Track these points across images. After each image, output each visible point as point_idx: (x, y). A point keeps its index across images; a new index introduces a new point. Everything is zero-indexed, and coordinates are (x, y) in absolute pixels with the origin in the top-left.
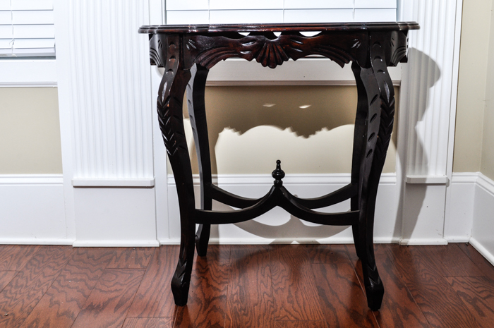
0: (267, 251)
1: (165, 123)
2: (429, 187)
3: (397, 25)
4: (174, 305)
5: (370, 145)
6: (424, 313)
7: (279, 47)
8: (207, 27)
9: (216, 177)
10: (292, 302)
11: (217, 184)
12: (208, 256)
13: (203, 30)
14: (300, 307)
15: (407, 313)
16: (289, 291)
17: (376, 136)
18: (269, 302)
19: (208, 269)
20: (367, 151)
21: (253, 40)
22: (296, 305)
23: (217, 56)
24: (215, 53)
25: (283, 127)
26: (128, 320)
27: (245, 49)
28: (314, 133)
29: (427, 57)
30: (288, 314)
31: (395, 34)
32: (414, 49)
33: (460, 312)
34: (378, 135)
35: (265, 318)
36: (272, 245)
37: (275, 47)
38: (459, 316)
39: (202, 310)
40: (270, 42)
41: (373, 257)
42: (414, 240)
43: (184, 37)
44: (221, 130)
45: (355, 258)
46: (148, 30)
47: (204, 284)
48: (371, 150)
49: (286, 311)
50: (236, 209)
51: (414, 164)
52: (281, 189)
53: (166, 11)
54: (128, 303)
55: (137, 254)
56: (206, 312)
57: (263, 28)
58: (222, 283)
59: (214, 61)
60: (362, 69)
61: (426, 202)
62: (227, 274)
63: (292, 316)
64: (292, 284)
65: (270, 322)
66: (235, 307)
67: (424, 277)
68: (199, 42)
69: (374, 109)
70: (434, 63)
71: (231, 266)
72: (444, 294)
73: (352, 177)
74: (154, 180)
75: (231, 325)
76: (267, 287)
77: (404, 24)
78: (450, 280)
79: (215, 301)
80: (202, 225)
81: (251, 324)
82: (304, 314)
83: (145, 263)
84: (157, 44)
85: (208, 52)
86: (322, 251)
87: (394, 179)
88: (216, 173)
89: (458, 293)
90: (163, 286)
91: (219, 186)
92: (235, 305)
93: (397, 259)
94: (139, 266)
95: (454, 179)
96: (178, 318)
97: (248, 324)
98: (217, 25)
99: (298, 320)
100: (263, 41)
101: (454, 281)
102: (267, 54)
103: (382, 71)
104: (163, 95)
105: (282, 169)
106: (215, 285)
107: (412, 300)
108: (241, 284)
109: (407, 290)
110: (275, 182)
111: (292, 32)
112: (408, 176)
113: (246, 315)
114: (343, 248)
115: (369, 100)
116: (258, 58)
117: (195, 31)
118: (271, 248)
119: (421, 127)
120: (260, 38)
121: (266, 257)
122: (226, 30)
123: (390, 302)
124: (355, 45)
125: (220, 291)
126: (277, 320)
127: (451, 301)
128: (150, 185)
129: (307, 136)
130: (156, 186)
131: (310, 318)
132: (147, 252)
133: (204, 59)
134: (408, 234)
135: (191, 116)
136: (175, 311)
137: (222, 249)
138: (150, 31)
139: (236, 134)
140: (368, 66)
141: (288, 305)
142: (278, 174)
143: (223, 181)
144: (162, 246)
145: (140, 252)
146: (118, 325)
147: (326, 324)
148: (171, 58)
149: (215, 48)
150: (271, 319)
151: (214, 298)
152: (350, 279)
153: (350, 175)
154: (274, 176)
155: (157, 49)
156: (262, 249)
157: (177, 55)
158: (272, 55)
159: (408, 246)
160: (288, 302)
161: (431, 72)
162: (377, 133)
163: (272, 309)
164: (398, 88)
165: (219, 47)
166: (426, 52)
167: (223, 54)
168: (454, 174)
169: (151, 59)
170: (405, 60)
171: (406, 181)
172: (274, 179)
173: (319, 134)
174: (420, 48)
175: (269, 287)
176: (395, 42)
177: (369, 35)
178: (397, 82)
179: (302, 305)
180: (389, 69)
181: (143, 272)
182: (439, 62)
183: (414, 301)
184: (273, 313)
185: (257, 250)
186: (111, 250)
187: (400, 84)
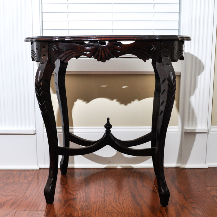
0: (103, 172)
1: (39, 95)
2: (197, 134)
3: (177, 37)
4: (46, 203)
5: (162, 108)
6: (193, 208)
7: (107, 50)
8: (65, 37)
9: (73, 129)
10: (116, 202)
11: (73, 132)
12: (67, 175)
13: (62, 39)
14: (120, 204)
15: (183, 207)
16: (115, 195)
17: (165, 103)
18: (102, 202)
19: (67, 183)
20: (160, 112)
21: (92, 46)
22: (118, 204)
23: (70, 55)
24: (69, 53)
25: (112, 99)
26: (17, 212)
27: (87, 51)
28: (130, 102)
29: (196, 58)
30: (113, 209)
31: (176, 43)
32: (189, 53)
33: (214, 207)
34: (166, 102)
35: (99, 211)
36: (105, 169)
37: (105, 49)
38: (213, 209)
39: (62, 206)
40: (102, 47)
41: (163, 174)
42: (188, 166)
43: (51, 44)
44: (75, 101)
45: (154, 176)
46: (30, 40)
47: (64, 191)
48: (162, 111)
49: (112, 207)
50: (83, 147)
51: (189, 121)
52: (110, 135)
53: (43, 30)
54: (19, 202)
55: (25, 174)
56: (64, 208)
57: (97, 38)
58: (75, 190)
59: (69, 58)
60: (157, 63)
61: (196, 143)
62: (78, 185)
63: (115, 210)
64: (116, 191)
65: (102, 213)
66: (82, 205)
67: (194, 187)
68: (60, 47)
69: (164, 87)
70: (200, 62)
71: (81, 180)
72: (205, 197)
73: (152, 128)
74: (36, 130)
75: (79, 215)
76: (101, 193)
77: (182, 37)
78: (209, 189)
79: (70, 201)
80: (64, 156)
81: (91, 214)
82: (123, 208)
83: (30, 179)
84: (35, 48)
85: (65, 53)
86: (135, 172)
87: (177, 130)
88: (72, 126)
89: (213, 196)
90: (40, 193)
91: (75, 134)
92: (82, 203)
93: (178, 177)
94: (26, 181)
95: (212, 130)
96: (48, 211)
97: (89, 215)
98: (70, 36)
99: (119, 212)
100: (98, 46)
101: (211, 189)
102: (100, 54)
103: (169, 64)
104: (38, 78)
105: (110, 123)
106: (71, 192)
107: (186, 200)
108: (86, 191)
109: (184, 195)
110: (106, 131)
111: (115, 41)
112: (185, 128)
113: (88, 209)
114: (147, 170)
115: (161, 81)
116: (95, 56)
117: (57, 40)
118: (105, 170)
119: (193, 99)
120: (96, 44)
121: (102, 176)
122: (76, 39)
123: (174, 201)
124: (152, 49)
125: (73, 195)
126: (106, 212)
127: (209, 200)
128: (33, 133)
129: (126, 104)
130: (37, 134)
131: (126, 211)
132: (32, 173)
133: (63, 57)
134: (185, 162)
135: (57, 92)
136: (46, 207)
137: (76, 171)
138: (31, 40)
139: (84, 103)
140: (160, 61)
141: (113, 204)
142: (108, 126)
143: (77, 130)
144: (40, 169)
145: (27, 173)
146: (12, 215)
147: (135, 214)
148: (43, 56)
149: (69, 50)
150: (103, 212)
151: (70, 200)
152: (151, 189)
153: (151, 127)
154: (106, 127)
155: (35, 51)
156: (100, 171)
157: (47, 54)
158: (103, 54)
159: (185, 169)
160: (114, 202)
161: (199, 66)
162: (165, 101)
163: (104, 206)
164: (180, 76)
165: (72, 49)
166: (196, 55)
167: (74, 53)
168: (212, 127)
169: (32, 57)
170: (182, 58)
171: (184, 131)
172: (106, 129)
173: (133, 103)
174: (192, 53)
175: (103, 193)
176: (176, 48)
177: (161, 43)
178: (178, 73)
179: (121, 203)
180: (173, 63)
181: (28, 184)
182: (203, 61)
183: (187, 201)
184: (104, 208)
185: (96, 171)
186: (10, 171)
187: (181, 74)
